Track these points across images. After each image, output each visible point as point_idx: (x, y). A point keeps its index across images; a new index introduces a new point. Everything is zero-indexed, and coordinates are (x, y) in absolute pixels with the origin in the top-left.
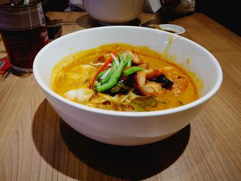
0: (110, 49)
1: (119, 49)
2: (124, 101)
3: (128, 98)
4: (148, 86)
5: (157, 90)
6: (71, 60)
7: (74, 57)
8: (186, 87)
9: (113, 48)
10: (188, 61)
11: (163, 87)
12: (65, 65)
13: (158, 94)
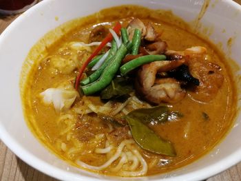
0: (116, 13)
1: (129, 13)
2: (120, 112)
3: (126, 107)
4: (158, 87)
5: (171, 94)
6: (59, 35)
7: (63, 30)
8: (219, 87)
9: (121, 12)
10: (230, 41)
11: (182, 87)
12: (50, 43)
13: (172, 99)
